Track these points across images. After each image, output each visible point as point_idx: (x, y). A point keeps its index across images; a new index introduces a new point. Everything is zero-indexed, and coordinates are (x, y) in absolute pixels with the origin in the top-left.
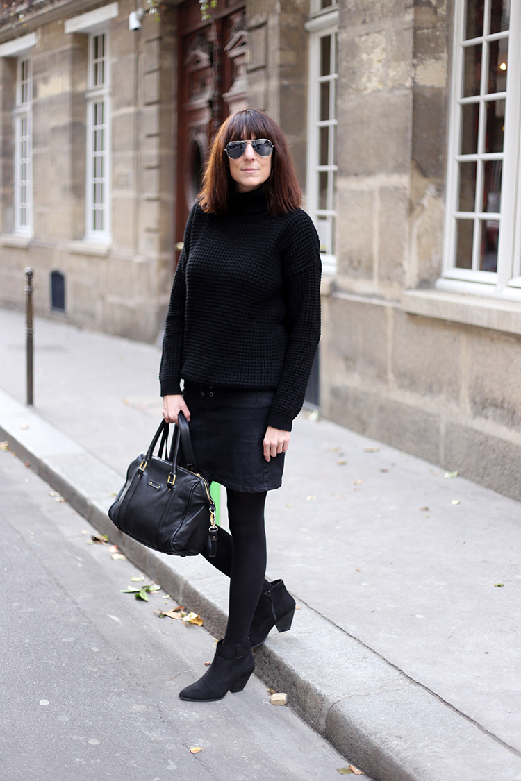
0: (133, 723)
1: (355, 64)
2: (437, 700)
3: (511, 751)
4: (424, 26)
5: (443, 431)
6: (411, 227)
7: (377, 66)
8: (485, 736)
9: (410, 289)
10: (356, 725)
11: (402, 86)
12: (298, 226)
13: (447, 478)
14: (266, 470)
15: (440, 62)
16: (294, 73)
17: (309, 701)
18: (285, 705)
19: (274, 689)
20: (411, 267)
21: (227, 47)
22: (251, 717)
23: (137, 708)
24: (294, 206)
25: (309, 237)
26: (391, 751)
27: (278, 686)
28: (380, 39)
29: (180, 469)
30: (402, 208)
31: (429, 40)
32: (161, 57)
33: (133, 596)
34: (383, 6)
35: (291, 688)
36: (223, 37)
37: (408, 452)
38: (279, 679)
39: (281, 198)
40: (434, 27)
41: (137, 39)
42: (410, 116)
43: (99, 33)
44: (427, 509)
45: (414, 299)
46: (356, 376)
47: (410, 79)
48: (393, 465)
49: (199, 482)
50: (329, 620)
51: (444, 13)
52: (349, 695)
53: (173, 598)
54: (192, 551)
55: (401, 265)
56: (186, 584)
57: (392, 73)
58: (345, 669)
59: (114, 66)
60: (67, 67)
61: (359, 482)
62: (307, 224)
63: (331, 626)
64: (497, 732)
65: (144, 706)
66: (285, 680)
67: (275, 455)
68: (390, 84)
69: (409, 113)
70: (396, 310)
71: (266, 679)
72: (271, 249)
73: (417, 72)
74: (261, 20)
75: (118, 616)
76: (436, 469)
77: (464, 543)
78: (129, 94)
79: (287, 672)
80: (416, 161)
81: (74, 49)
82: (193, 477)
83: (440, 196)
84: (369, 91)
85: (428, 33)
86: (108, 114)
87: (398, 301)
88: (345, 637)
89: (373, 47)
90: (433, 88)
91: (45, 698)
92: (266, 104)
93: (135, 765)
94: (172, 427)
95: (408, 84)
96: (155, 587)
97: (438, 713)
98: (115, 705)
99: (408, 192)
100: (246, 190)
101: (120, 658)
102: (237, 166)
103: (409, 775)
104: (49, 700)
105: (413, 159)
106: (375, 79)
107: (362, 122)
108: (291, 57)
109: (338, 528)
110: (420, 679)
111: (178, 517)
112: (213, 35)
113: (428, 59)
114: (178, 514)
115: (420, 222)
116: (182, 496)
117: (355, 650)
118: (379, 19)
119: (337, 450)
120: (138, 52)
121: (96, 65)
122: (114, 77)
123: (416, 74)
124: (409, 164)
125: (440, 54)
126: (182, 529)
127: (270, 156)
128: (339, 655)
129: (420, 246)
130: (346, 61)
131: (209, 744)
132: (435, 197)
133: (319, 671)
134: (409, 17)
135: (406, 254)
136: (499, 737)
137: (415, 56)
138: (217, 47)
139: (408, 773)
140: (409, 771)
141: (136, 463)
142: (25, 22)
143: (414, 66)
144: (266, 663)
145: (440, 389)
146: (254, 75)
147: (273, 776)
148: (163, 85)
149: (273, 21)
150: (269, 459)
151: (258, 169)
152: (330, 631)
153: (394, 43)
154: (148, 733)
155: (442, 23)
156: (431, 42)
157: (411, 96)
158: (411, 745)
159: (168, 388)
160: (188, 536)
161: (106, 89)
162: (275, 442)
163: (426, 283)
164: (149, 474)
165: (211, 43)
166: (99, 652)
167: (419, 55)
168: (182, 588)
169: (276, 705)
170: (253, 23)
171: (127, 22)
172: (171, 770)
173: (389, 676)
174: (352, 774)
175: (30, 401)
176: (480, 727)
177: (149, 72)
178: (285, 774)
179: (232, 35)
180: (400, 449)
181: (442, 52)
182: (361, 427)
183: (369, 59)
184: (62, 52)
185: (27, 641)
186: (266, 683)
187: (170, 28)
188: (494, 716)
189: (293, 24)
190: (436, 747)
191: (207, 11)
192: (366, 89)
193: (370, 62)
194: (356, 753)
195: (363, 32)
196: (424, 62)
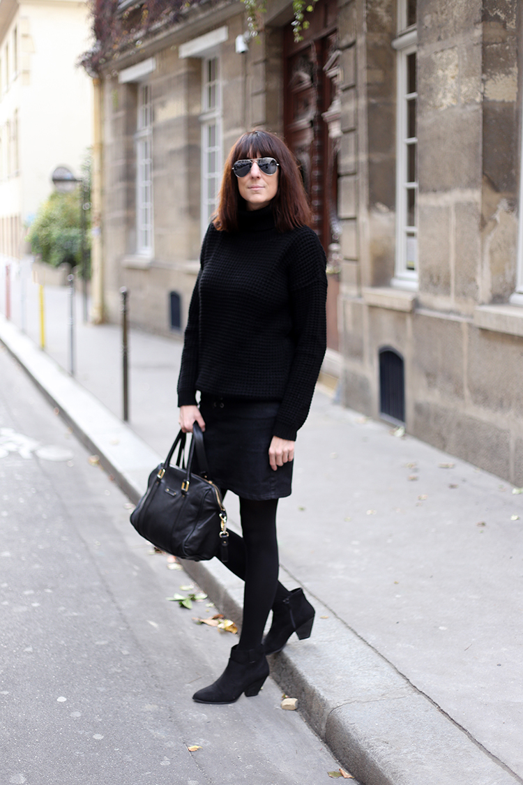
0: (141, 721)
1: (432, 80)
2: (435, 708)
3: (493, 760)
4: (493, 41)
5: (512, 447)
6: (483, 242)
7: (451, 81)
8: (473, 745)
9: (483, 304)
10: (349, 730)
11: (473, 101)
12: (302, 243)
13: (514, 494)
14: (273, 479)
15: (510, 76)
16: (382, 91)
17: (313, 707)
18: (295, 710)
19: (288, 694)
20: (484, 283)
21: (326, 67)
22: (258, 721)
23: (148, 707)
24: (300, 222)
25: (314, 253)
26: (375, 755)
27: (291, 691)
28: (453, 55)
29: (194, 476)
30: (475, 223)
31: (498, 55)
32: (267, 79)
33: (177, 604)
34: (455, 22)
35: (301, 693)
36: (323, 58)
37: (483, 468)
38: (293, 685)
39: (288, 215)
40: (504, 42)
41: (245, 62)
42: (481, 131)
43: (212, 57)
44: (483, 524)
45: (485, 314)
46: (436, 392)
47: (479, 94)
48: (464, 481)
49: (210, 489)
50: (352, 630)
51: (513, 27)
52: (349, 701)
53: (217, 607)
54: (206, 556)
55: (474, 280)
56: (226, 593)
57: (464, 89)
58: (354, 676)
59: (225, 89)
60: (181, 91)
61: (423, 496)
62: (312, 240)
63: (352, 636)
64: (485, 741)
65: (156, 706)
66: (297, 686)
67: (281, 464)
68: (462, 99)
69: (480, 128)
70: (470, 325)
71: (283, 685)
72: (275, 265)
73: (486, 87)
74: (351, 40)
75: (157, 621)
76: (506, 485)
77: (511, 558)
78: (237, 116)
79: (298, 678)
80: (487, 176)
81: (189, 73)
82: (206, 484)
83: (513, 211)
84: (445, 107)
85: (497, 48)
86: (221, 136)
87: (472, 316)
88: (363, 646)
89: (448, 64)
90: (503, 102)
91: (64, 696)
92: (356, 123)
93: (131, 760)
94: (189, 437)
95: (478, 99)
96: (201, 596)
97: (432, 721)
98: (129, 704)
99: (479, 207)
100: (255, 208)
101: (147, 661)
102: (244, 184)
103: (387, 779)
104: (67, 697)
105: (484, 173)
106: (449, 95)
107: (439, 138)
108: (378, 75)
109: (389, 541)
110: (424, 688)
111: (191, 522)
112: (313, 57)
113: (497, 73)
114: (190, 519)
115: (492, 237)
116: (195, 503)
117: (369, 659)
118: (452, 36)
119: (412, 466)
120: (246, 75)
121: (210, 89)
122: (225, 99)
123: (485, 89)
124: (480, 180)
125: (511, 69)
126: (194, 534)
127: (276, 174)
128: (352, 663)
129: (492, 261)
130: (424, 78)
131: (209, 743)
132: (508, 212)
133: (328, 677)
134: (478, 32)
135: (479, 269)
136: (485, 746)
137: (484, 71)
138: (317, 67)
139: (387, 777)
140: (388, 775)
141: (156, 472)
142: (144, 48)
143: (484, 81)
144: (283, 669)
145: (510, 405)
146: (346, 94)
147: (262, 776)
148: (269, 106)
149: (361, 41)
150: (275, 468)
151: (264, 187)
152: (350, 640)
153: (466, 59)
154: (152, 731)
155: (511, 37)
156: (500, 57)
157: (481, 112)
158: (396, 751)
159: (185, 399)
160: (199, 541)
161: (218, 112)
162: (279, 451)
163: (499, 298)
164: (167, 482)
165: (312, 64)
166: (128, 655)
167: (489, 70)
168: (222, 596)
169: (286, 710)
170: (344, 43)
171: (234, 46)
172: (164, 766)
173: (395, 684)
174: (341, 778)
175: (126, 417)
176: (470, 736)
177: (257, 94)
178: (274, 775)
179: (330, 55)
180: (476, 465)
181: (513, 66)
182: (441, 443)
183: (444, 76)
184: (178, 77)
185: (63, 642)
186: (283, 689)
187: (275, 50)
188: (486, 727)
189: (380, 43)
190: (420, 753)
191: (300, 33)
192: (442, 105)
193: (445, 78)
194: (348, 757)
195: (439, 49)
196: (493, 76)
